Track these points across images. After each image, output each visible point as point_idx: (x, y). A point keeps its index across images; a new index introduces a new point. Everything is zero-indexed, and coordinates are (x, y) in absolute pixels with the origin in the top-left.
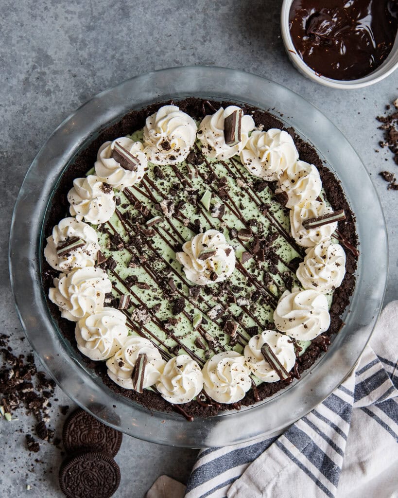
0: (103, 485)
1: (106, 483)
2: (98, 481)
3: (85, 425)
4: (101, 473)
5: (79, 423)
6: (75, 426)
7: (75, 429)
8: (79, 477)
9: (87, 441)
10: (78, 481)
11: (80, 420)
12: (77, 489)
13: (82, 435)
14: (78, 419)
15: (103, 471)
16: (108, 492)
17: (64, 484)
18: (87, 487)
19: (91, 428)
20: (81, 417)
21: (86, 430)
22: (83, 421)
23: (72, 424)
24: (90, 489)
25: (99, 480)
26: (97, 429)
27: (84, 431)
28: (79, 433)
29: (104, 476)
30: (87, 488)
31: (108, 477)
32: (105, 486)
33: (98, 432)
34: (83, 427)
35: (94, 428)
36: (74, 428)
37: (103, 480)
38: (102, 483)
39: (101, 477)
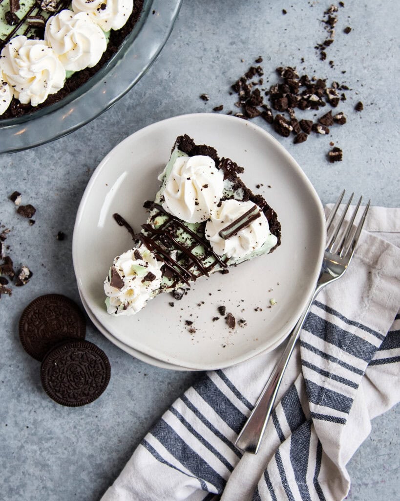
0: (91, 383)
1: (94, 382)
2: (85, 379)
3: (39, 320)
4: (91, 369)
5: (32, 320)
6: (29, 324)
7: (30, 327)
8: (65, 369)
9: (48, 336)
10: (63, 375)
11: (32, 316)
12: (60, 385)
13: (40, 331)
14: (30, 316)
15: (93, 366)
16: (94, 393)
17: (46, 377)
18: (73, 384)
19: (46, 320)
20: (32, 313)
21: (42, 325)
22: (35, 316)
23: (24, 324)
24: (75, 387)
25: (87, 377)
26: (53, 320)
27: (41, 326)
28: (36, 331)
29: (93, 373)
30: (72, 386)
31: (97, 375)
32: (91, 386)
33: (55, 322)
34: (38, 323)
35: (50, 320)
36: (28, 327)
37: (91, 377)
38: (90, 380)
39: (89, 373)
